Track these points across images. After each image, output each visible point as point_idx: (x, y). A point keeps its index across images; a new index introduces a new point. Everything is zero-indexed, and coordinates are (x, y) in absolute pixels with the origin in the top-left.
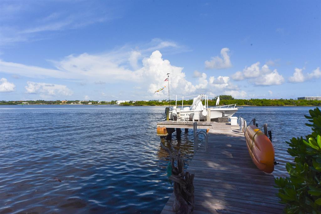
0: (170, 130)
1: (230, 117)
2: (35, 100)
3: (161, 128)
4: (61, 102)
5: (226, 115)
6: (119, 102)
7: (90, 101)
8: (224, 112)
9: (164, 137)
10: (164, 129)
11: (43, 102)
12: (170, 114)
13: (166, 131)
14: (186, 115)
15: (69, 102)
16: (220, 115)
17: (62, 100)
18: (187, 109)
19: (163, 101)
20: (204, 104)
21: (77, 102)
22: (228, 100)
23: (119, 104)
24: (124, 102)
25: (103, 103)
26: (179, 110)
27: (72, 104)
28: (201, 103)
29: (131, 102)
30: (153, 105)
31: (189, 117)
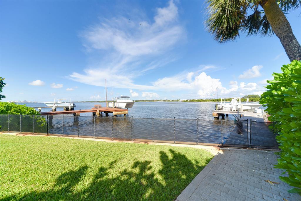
0: (219, 115)
1: (256, 109)
2: (144, 100)
3: (215, 113)
4: (154, 101)
5: (253, 108)
6: (181, 100)
7: (167, 100)
8: (252, 106)
9: (216, 117)
10: (216, 114)
11: (147, 101)
12: (218, 107)
13: (217, 115)
14: (227, 107)
15: (158, 101)
16: (249, 108)
17: (155, 100)
18: (228, 104)
19: (206, 99)
20: (238, 102)
21: (161, 100)
22: (255, 98)
23: (181, 101)
24: (183, 100)
25: (173, 101)
26: (223, 105)
27: (159, 101)
28: (236, 101)
29: (187, 100)
30: (200, 102)
31: (230, 108)
